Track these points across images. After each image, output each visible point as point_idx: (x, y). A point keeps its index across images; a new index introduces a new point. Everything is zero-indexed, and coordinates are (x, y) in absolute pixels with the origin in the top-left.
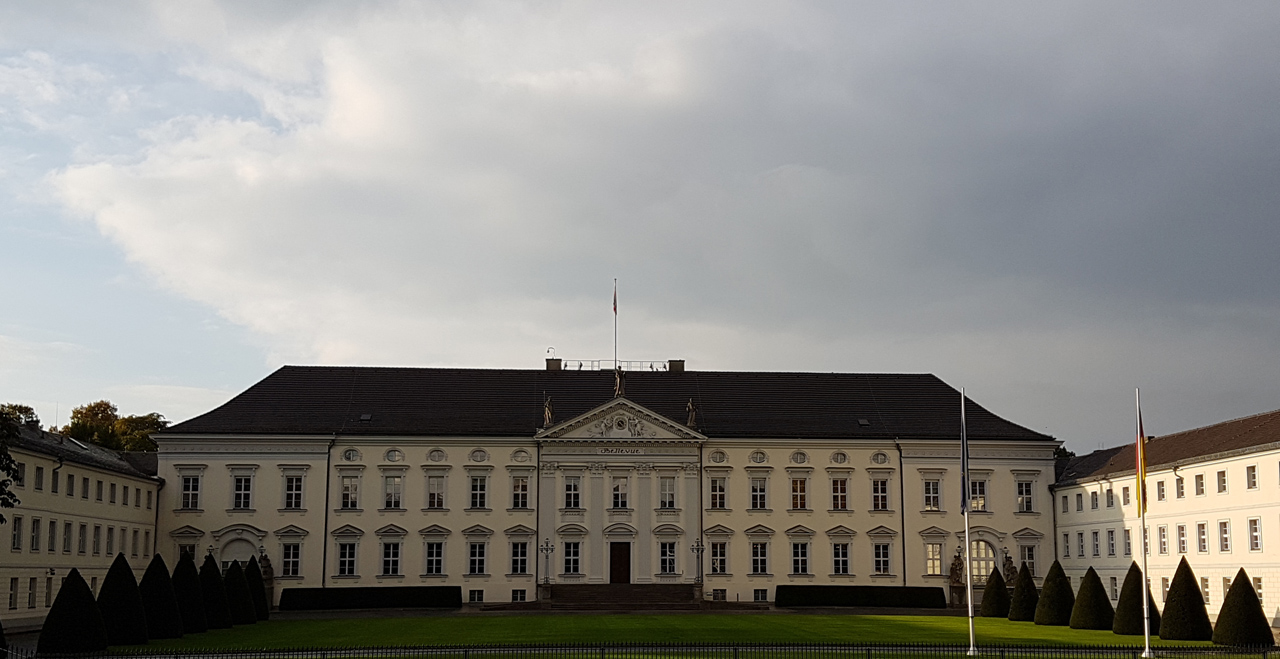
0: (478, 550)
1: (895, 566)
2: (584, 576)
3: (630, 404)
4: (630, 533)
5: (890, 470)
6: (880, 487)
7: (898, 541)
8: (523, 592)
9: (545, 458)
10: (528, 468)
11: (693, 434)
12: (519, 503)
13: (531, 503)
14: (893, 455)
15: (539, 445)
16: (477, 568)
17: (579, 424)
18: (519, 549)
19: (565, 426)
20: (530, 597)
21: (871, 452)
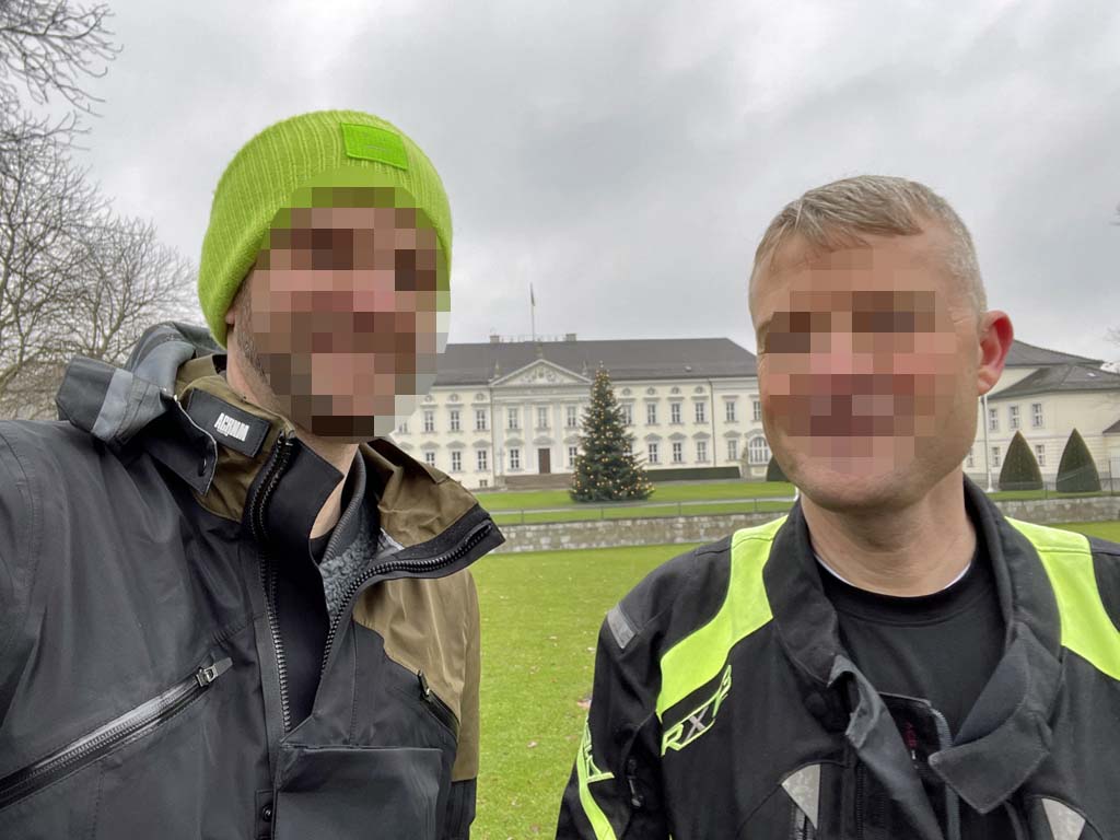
0: (457, 456)
1: (710, 456)
3: (546, 362)
4: (550, 442)
5: (705, 398)
6: (700, 407)
7: (711, 441)
8: (486, 481)
9: (496, 398)
10: (485, 405)
11: (586, 379)
12: (481, 426)
13: (488, 425)
14: (707, 388)
15: (491, 390)
16: (457, 467)
17: (516, 376)
18: (483, 454)
19: (507, 377)
20: (490, 484)
21: (694, 387)
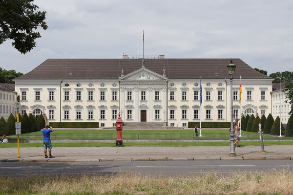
0: (103, 112)
1: (224, 116)
2: (133, 119)
3: (146, 70)
4: (146, 107)
5: (224, 88)
6: (220, 93)
7: (225, 109)
9: (121, 86)
10: (116, 89)
11: (165, 78)
12: (114, 98)
13: (118, 99)
15: (120, 82)
16: (103, 117)
17: (131, 76)
18: (114, 112)
19: (127, 76)
21: (218, 83)
